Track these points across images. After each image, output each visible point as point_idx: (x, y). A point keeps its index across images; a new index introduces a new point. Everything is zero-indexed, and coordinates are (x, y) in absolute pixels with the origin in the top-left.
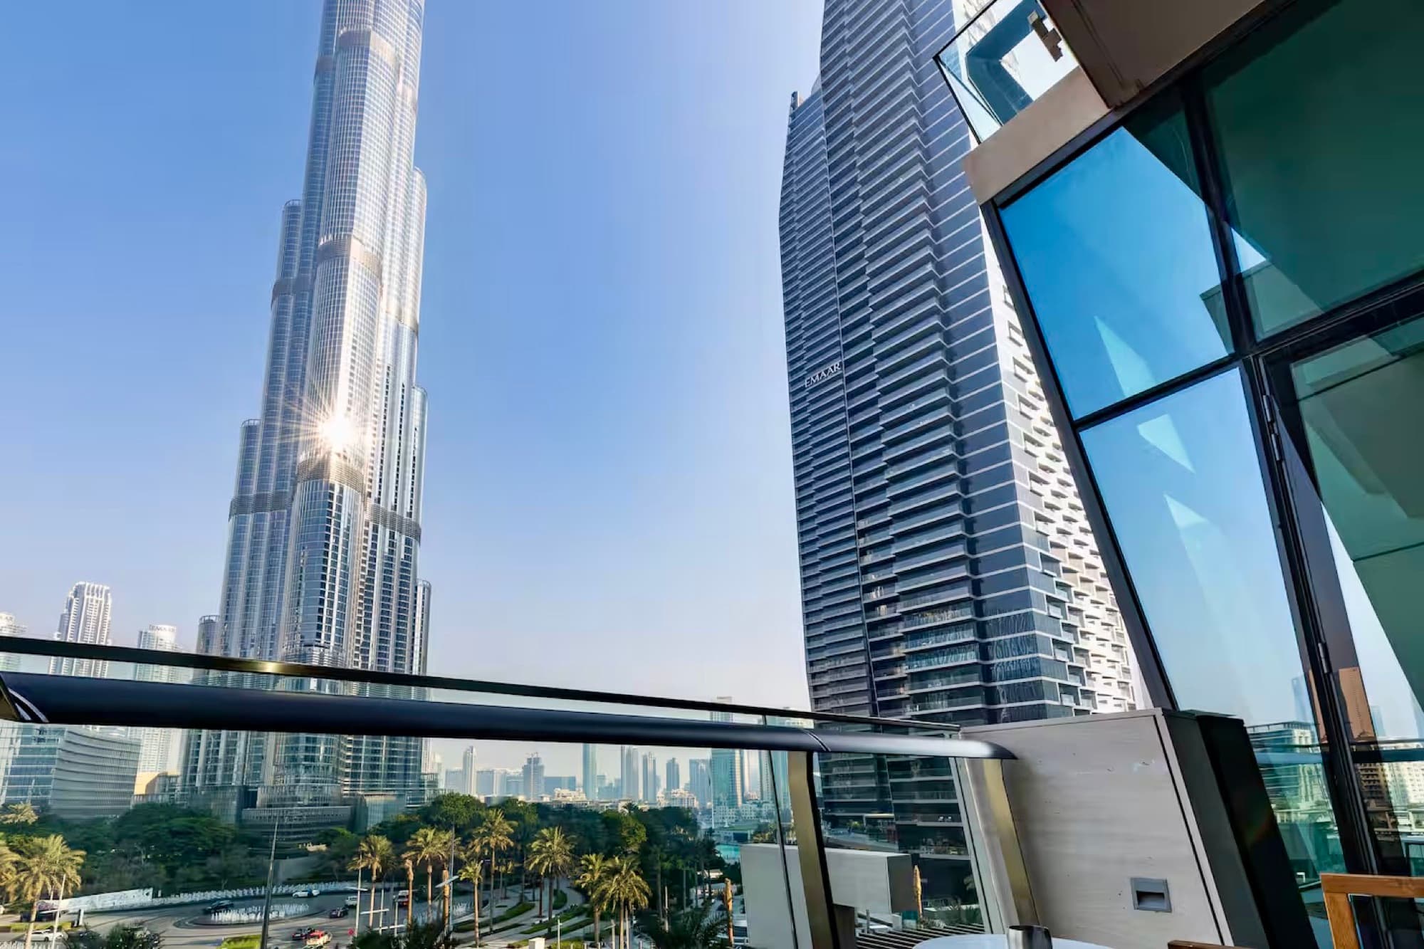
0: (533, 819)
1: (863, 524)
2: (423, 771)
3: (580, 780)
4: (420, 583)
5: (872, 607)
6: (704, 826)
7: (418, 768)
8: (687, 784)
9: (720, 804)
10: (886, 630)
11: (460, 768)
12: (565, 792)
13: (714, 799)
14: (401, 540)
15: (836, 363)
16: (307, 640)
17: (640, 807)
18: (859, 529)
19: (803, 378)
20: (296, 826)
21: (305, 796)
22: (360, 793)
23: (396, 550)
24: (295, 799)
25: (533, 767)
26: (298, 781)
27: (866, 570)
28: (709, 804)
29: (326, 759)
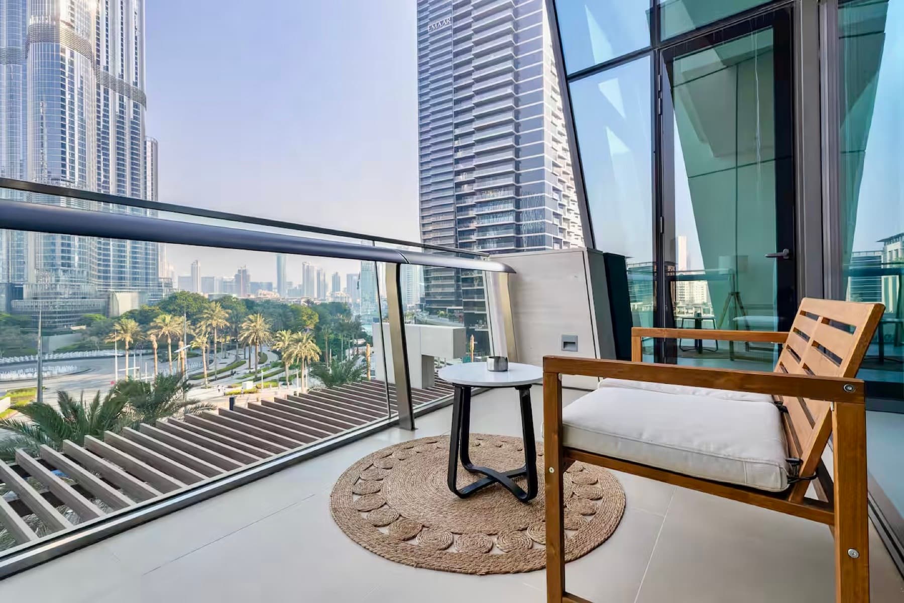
0: (242, 309)
1: (458, 132)
2: (160, 276)
3: (275, 285)
4: (148, 139)
5: (459, 185)
6: (355, 314)
7: (156, 273)
8: (345, 288)
9: (365, 300)
10: (466, 200)
11: (189, 275)
12: (266, 292)
13: (362, 298)
14: (129, 104)
15: (448, 17)
16: (54, 175)
17: (315, 302)
18: (456, 134)
19: (426, 25)
20: (59, 313)
21: (67, 292)
22: (111, 290)
23: (126, 111)
24: (57, 294)
25: (242, 276)
26: (58, 281)
27: (457, 161)
28: (358, 300)
29: (80, 266)
